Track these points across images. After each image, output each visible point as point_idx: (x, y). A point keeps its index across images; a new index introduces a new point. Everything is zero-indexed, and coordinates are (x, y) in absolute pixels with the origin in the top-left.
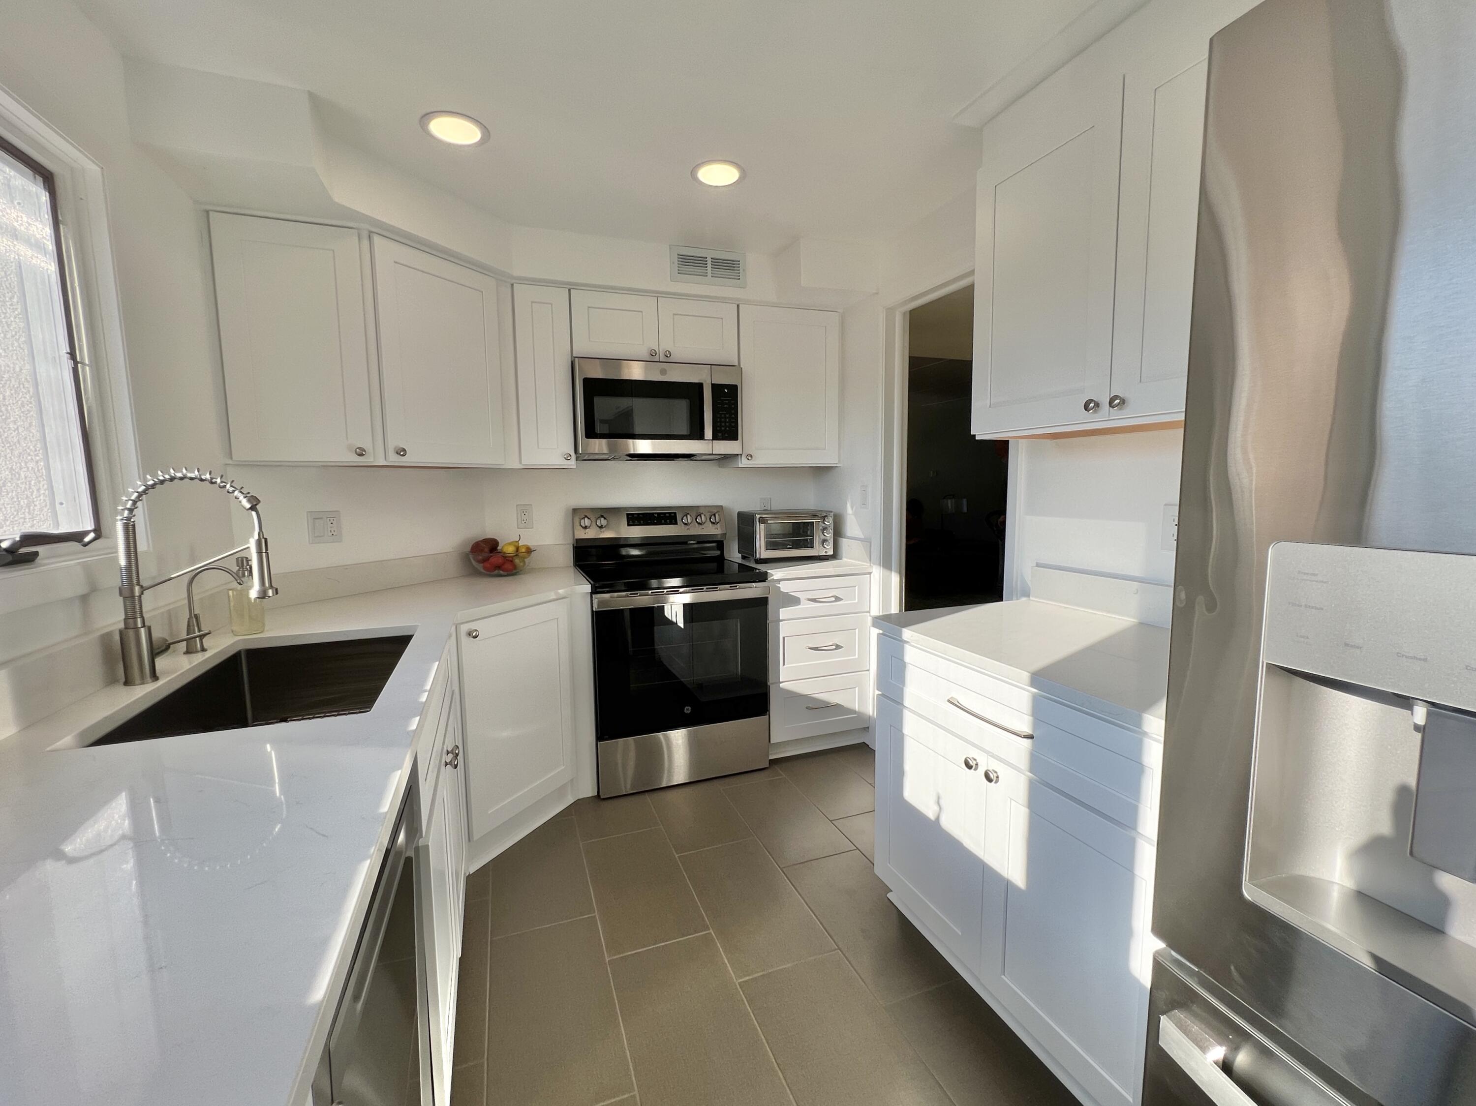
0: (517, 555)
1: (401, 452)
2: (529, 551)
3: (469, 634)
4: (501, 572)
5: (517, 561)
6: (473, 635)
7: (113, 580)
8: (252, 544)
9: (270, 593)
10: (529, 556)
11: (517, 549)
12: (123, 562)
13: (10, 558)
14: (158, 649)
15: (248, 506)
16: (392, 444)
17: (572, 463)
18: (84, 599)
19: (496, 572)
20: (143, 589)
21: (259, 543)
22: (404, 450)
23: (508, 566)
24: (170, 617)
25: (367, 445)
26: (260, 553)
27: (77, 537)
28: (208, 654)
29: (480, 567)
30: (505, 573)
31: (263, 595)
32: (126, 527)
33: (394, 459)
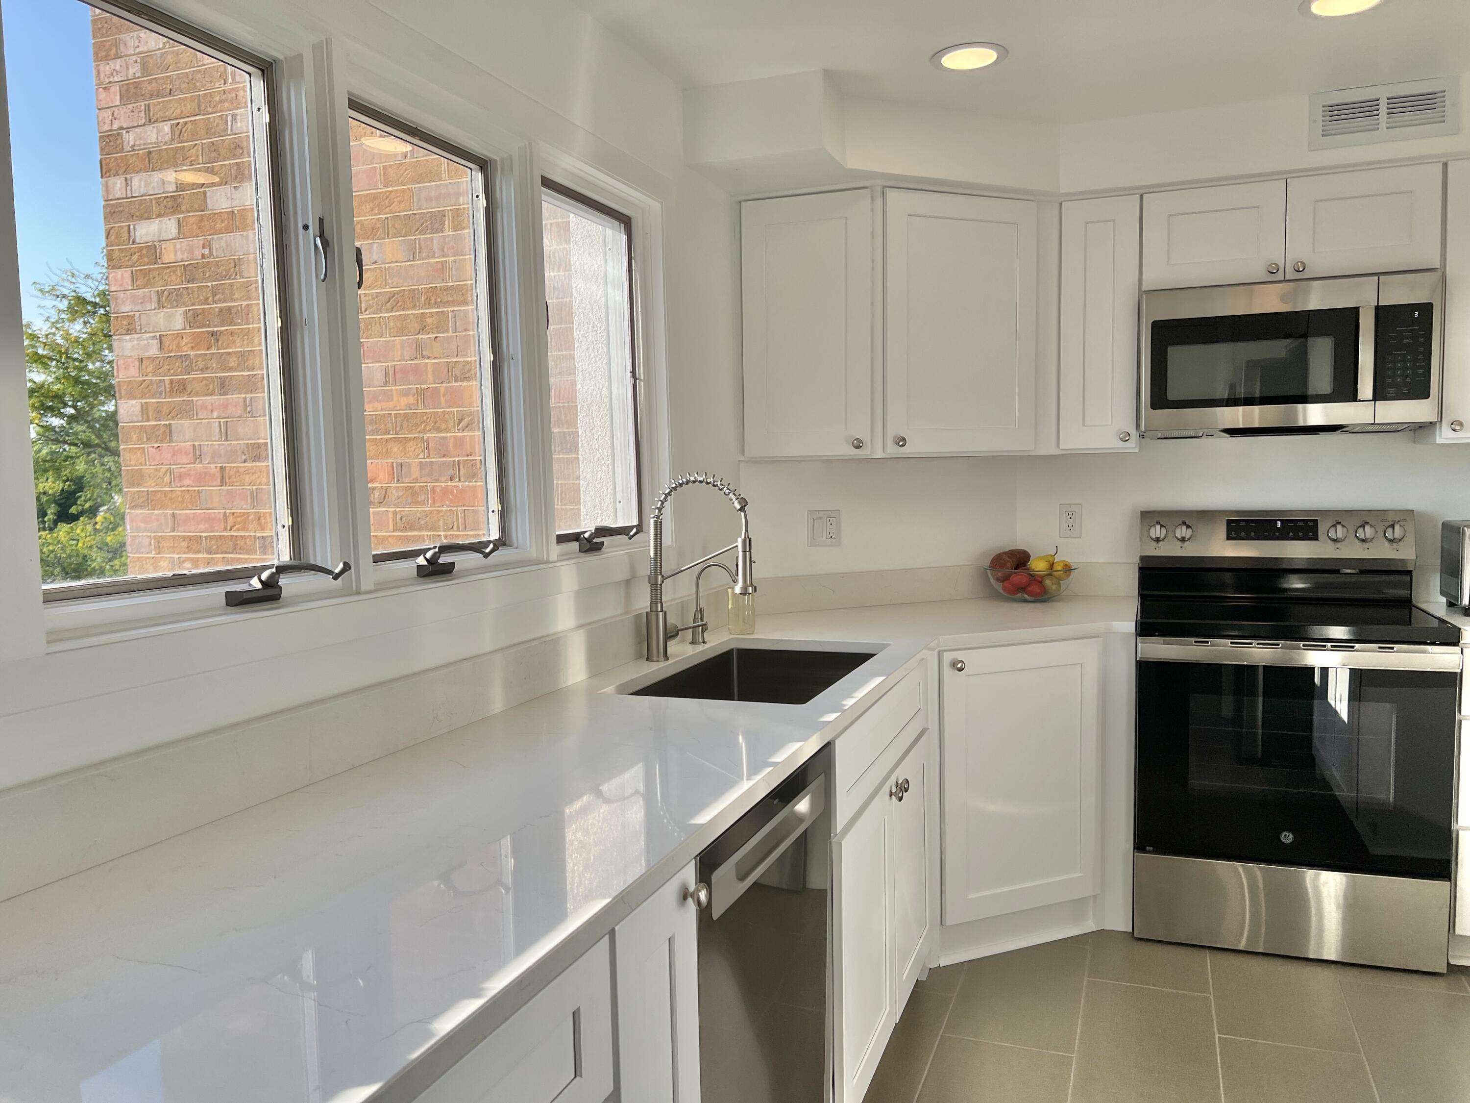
0: (1050, 575)
1: (901, 441)
2: (1068, 569)
3: (954, 664)
4: (1026, 596)
5: (1048, 582)
6: (958, 667)
7: (645, 570)
8: (739, 543)
9: (750, 590)
10: (1068, 576)
11: (1052, 565)
12: (652, 554)
13: (588, 546)
14: (671, 634)
15: (739, 507)
16: (893, 431)
17: (1132, 445)
18: (628, 582)
19: (1020, 595)
20: (664, 578)
21: (744, 541)
22: (904, 439)
23: (1035, 588)
24: (683, 606)
25: (863, 434)
26: (744, 551)
27: (623, 531)
28: (707, 646)
29: (998, 587)
30: (1032, 599)
31: (744, 593)
32: (656, 522)
33: (893, 450)
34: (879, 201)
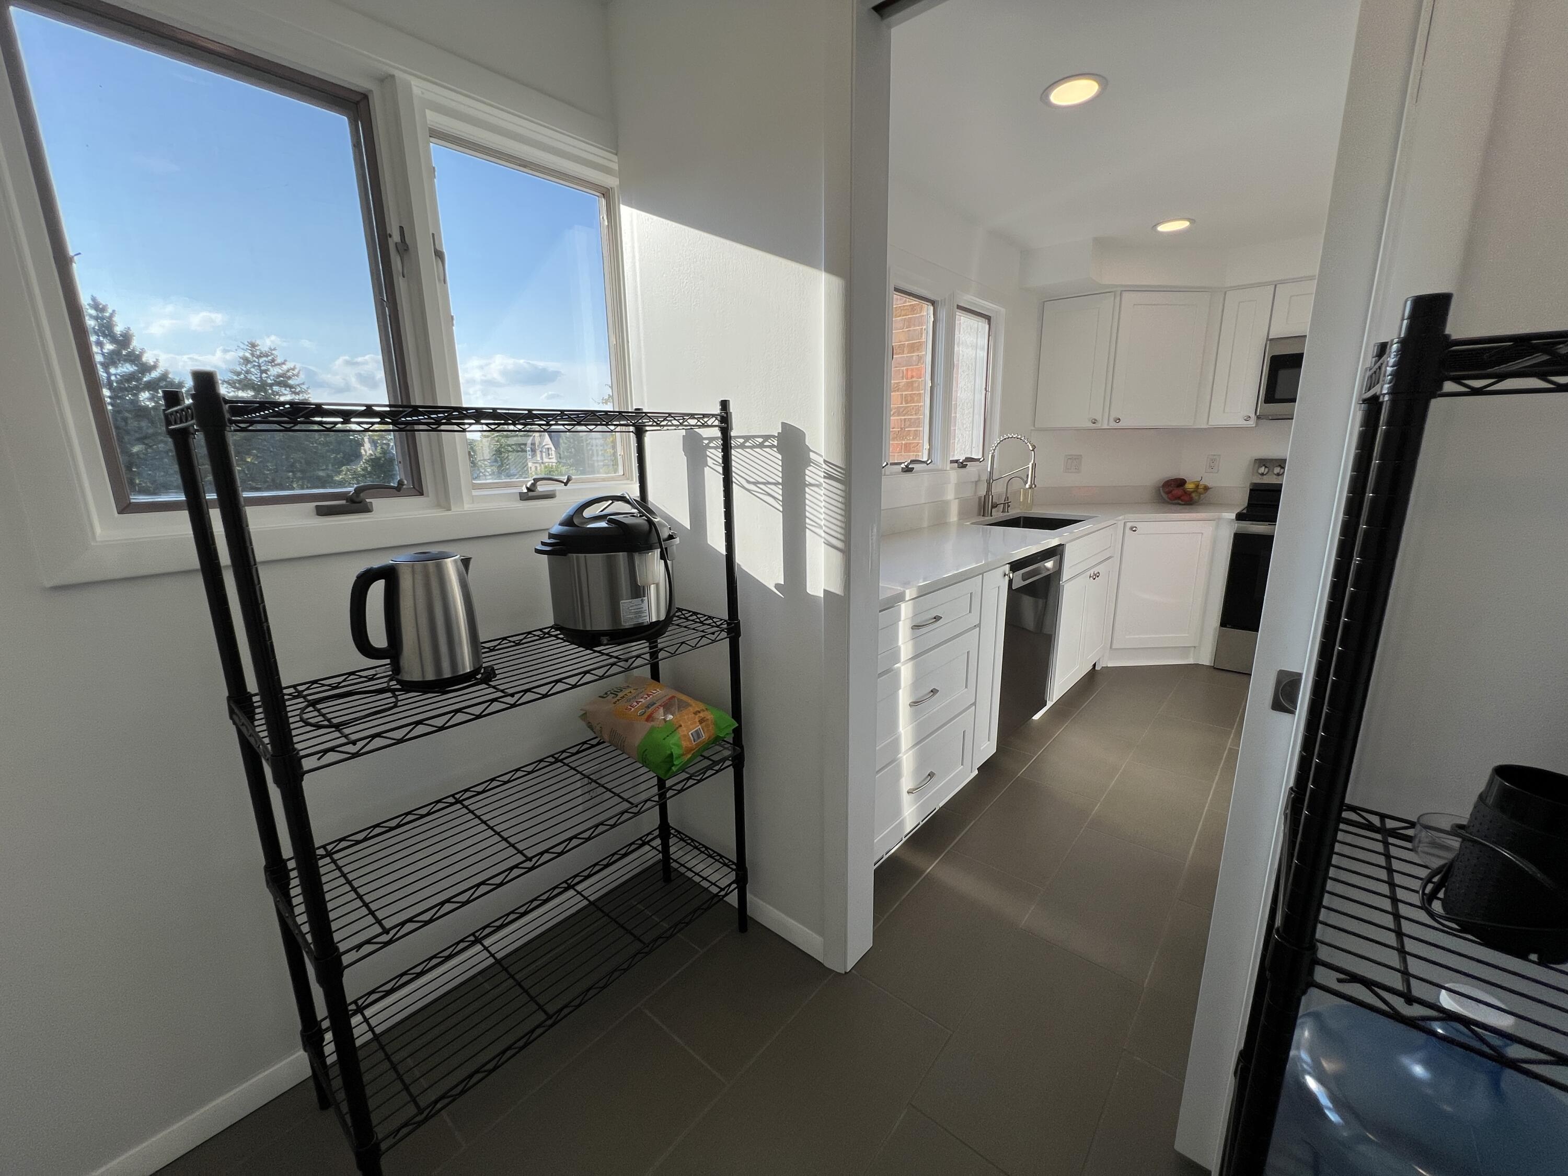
0: (1196, 491)
1: (1118, 420)
2: (1206, 488)
3: (1131, 528)
4: (1180, 502)
5: (1193, 495)
6: (1133, 529)
7: (985, 477)
8: (1030, 466)
9: (1033, 486)
10: (1205, 493)
11: (1197, 486)
12: (989, 470)
13: (961, 465)
14: (994, 506)
15: (1031, 449)
16: (1114, 415)
17: (1252, 423)
18: (976, 482)
19: (1176, 501)
20: (993, 481)
21: (1033, 464)
22: (1119, 419)
23: (1186, 498)
24: (999, 496)
25: (1098, 417)
26: (1032, 469)
27: (978, 460)
28: (1009, 514)
29: (1165, 496)
30: (1183, 503)
31: (1031, 487)
32: (992, 456)
33: (1113, 425)
34: (1118, 299)
